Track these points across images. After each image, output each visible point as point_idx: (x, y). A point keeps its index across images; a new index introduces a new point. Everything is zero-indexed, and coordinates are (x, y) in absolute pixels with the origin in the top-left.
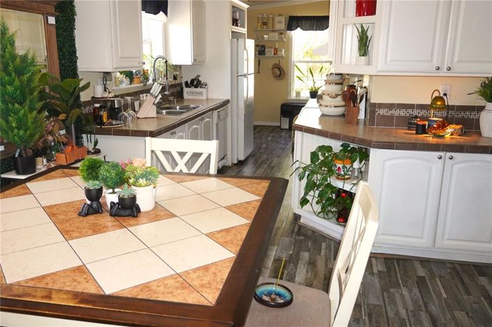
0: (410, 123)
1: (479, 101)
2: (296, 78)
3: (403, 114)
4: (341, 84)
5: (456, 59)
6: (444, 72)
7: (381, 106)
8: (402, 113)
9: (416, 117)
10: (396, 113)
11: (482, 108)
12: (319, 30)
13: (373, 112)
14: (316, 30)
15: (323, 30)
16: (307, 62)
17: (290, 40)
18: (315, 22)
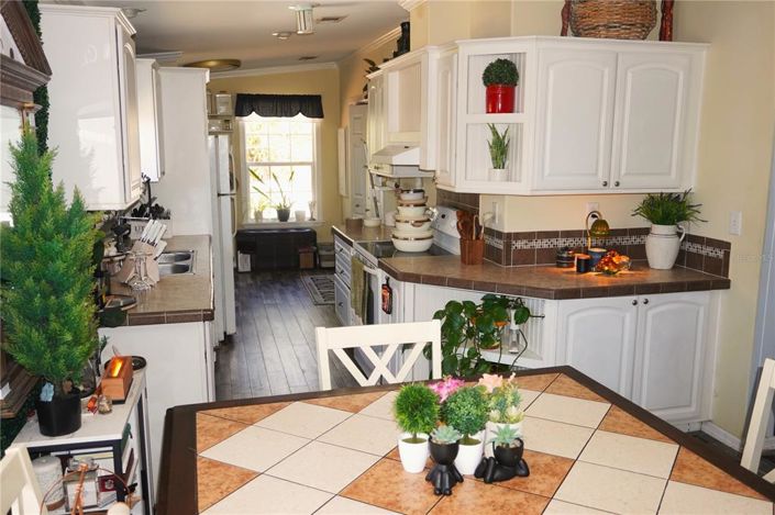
0: (558, 258)
1: (641, 222)
2: (252, 190)
3: (545, 246)
4: (423, 205)
5: (623, 172)
6: (611, 189)
7: (518, 236)
8: (544, 244)
9: (567, 249)
10: (538, 244)
11: (647, 231)
12: (286, 116)
13: (508, 246)
14: (281, 116)
15: (292, 115)
16: (269, 164)
17: (241, 131)
18: (279, 104)
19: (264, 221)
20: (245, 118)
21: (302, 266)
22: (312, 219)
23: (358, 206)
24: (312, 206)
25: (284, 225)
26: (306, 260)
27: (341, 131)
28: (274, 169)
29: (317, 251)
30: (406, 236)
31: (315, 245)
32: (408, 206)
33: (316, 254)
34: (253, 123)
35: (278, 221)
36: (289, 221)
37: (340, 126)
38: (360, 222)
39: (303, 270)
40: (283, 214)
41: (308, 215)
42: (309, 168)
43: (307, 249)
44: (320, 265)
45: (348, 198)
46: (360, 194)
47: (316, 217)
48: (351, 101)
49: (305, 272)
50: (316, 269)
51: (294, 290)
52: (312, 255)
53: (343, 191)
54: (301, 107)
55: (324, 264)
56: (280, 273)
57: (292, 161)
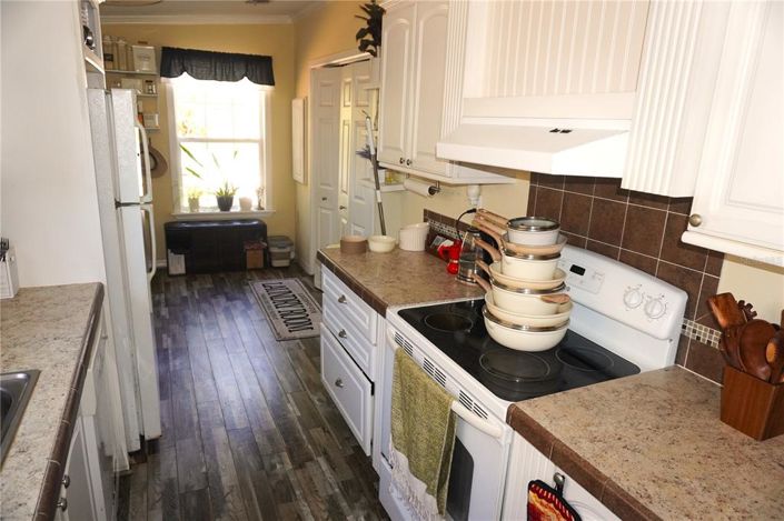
12: (228, 80)
14: (221, 80)
15: (235, 79)
17: (168, 96)
18: (218, 64)
19: (201, 211)
20: (172, 80)
21: (249, 266)
22: (260, 208)
23: (324, 199)
24: (260, 192)
25: (225, 215)
26: (254, 258)
27: (297, 104)
28: (212, 146)
29: (268, 248)
30: (517, 321)
31: (265, 240)
32: (525, 257)
33: (266, 252)
34: (183, 87)
35: (218, 211)
36: (232, 210)
37: (294, 95)
38: (363, 247)
39: (249, 270)
40: (225, 202)
41: (255, 204)
42: (256, 146)
43: (255, 246)
44: (270, 263)
45: (306, 184)
46: (328, 185)
47: (264, 205)
48: (313, 63)
49: (254, 273)
50: (267, 269)
51: (243, 307)
52: (261, 252)
53: (299, 177)
54: (247, 70)
55: (276, 263)
56: (222, 275)
57: (236, 137)
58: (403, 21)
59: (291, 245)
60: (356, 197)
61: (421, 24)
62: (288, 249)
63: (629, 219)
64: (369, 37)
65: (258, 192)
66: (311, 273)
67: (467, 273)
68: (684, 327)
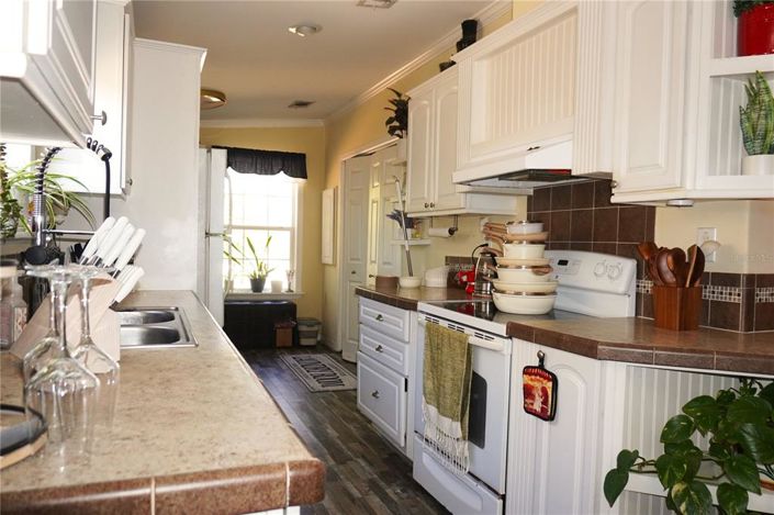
12: (266, 173)
13: (750, 296)
14: (261, 173)
15: (273, 173)
16: (244, 228)
18: (259, 161)
19: (235, 292)
21: (278, 345)
22: (290, 290)
23: (354, 273)
24: (290, 275)
25: (257, 297)
26: (283, 336)
27: (328, 195)
28: (249, 233)
29: (297, 326)
31: (295, 318)
33: (295, 331)
35: (251, 292)
36: (263, 292)
37: (324, 187)
39: (279, 348)
40: (257, 284)
41: (285, 287)
42: (288, 234)
43: (285, 325)
44: (299, 342)
45: (334, 265)
46: (358, 260)
47: (294, 288)
48: (345, 155)
49: (282, 351)
50: (296, 347)
51: (277, 372)
52: (290, 331)
53: (328, 259)
54: (283, 165)
55: (304, 342)
56: (254, 351)
57: (271, 225)
58: (426, 102)
59: (319, 323)
60: (385, 263)
61: (439, 102)
62: (316, 328)
63: (596, 219)
64: (396, 124)
65: (289, 275)
66: (339, 349)
67: (482, 286)
68: (638, 286)
